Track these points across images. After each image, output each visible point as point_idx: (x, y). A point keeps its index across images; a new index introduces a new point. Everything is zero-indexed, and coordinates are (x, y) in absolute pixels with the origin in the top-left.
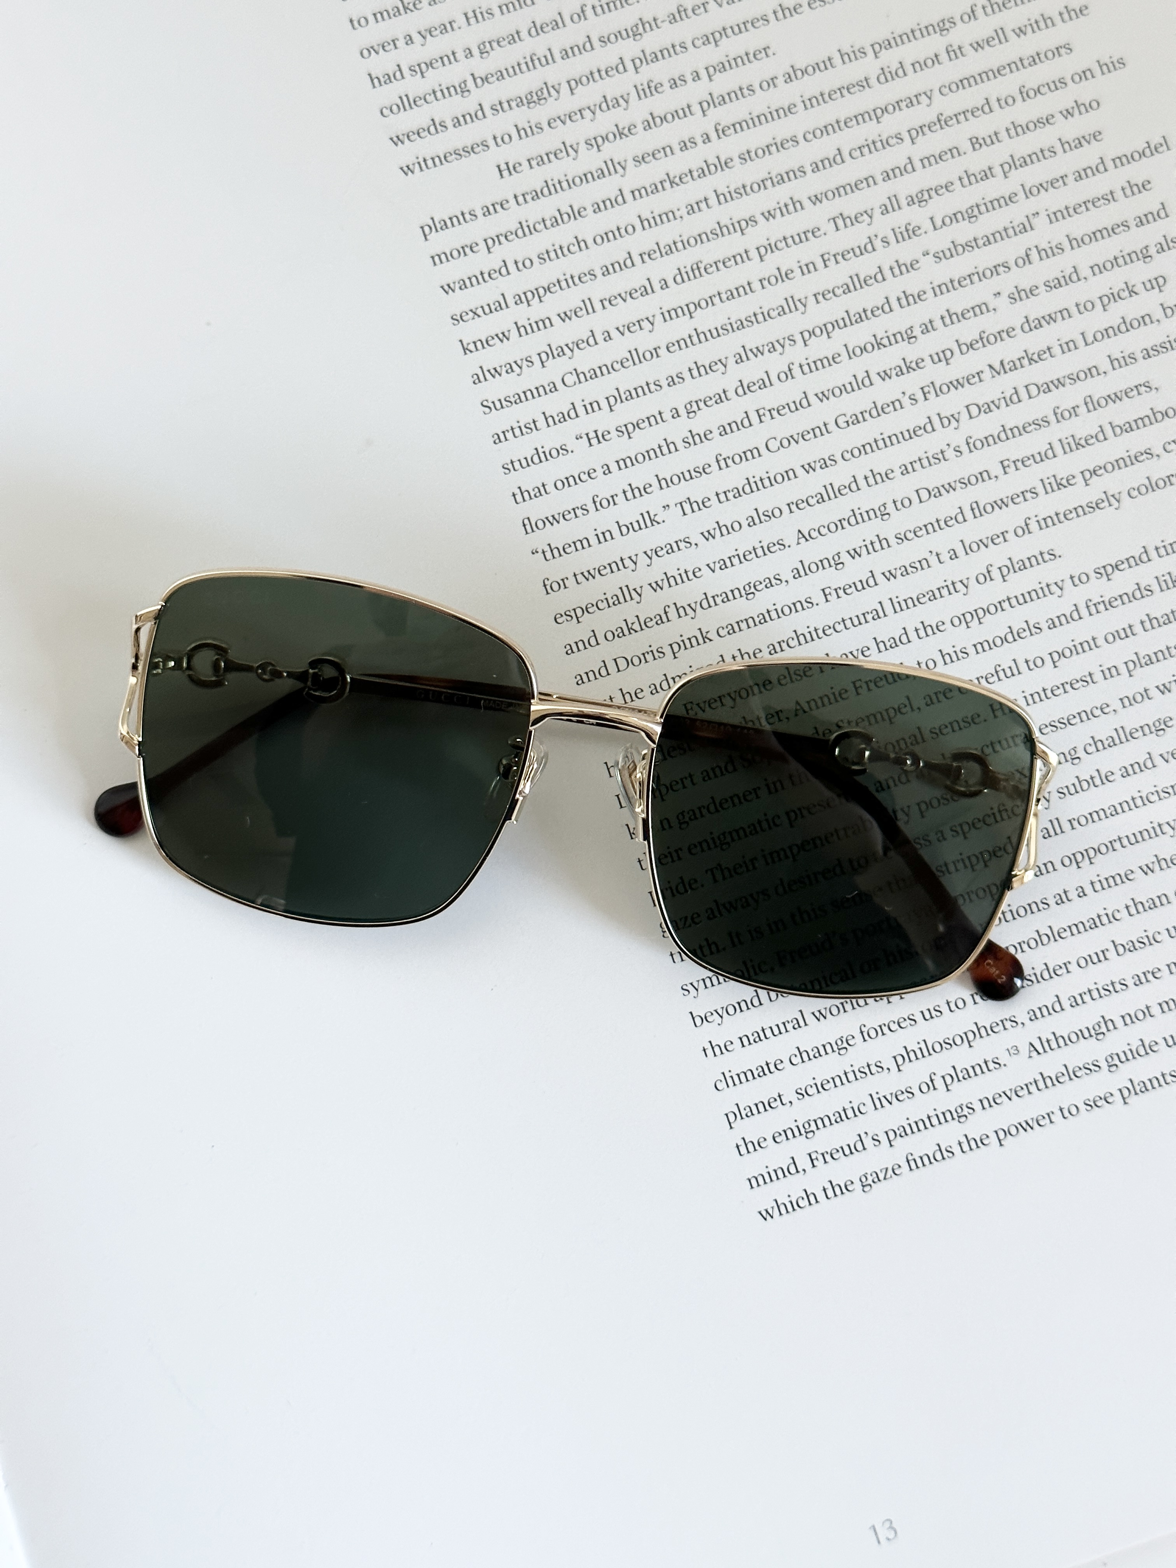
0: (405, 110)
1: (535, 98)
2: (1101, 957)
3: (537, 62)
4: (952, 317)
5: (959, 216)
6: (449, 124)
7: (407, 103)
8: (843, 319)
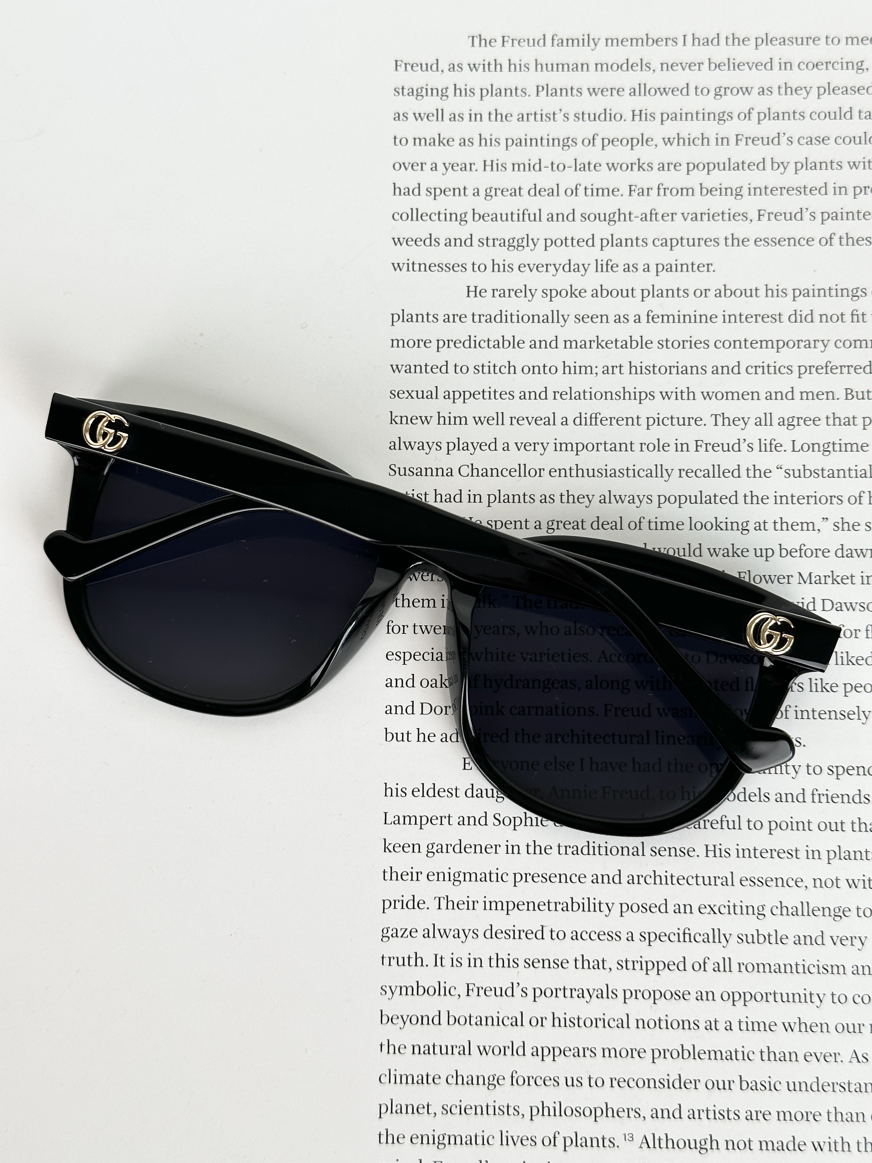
0: (412, 219)
1: (515, 244)
2: (726, 1086)
3: (526, 217)
4: (782, 525)
5: (816, 446)
6: (442, 242)
7: (415, 215)
8: (696, 496)
